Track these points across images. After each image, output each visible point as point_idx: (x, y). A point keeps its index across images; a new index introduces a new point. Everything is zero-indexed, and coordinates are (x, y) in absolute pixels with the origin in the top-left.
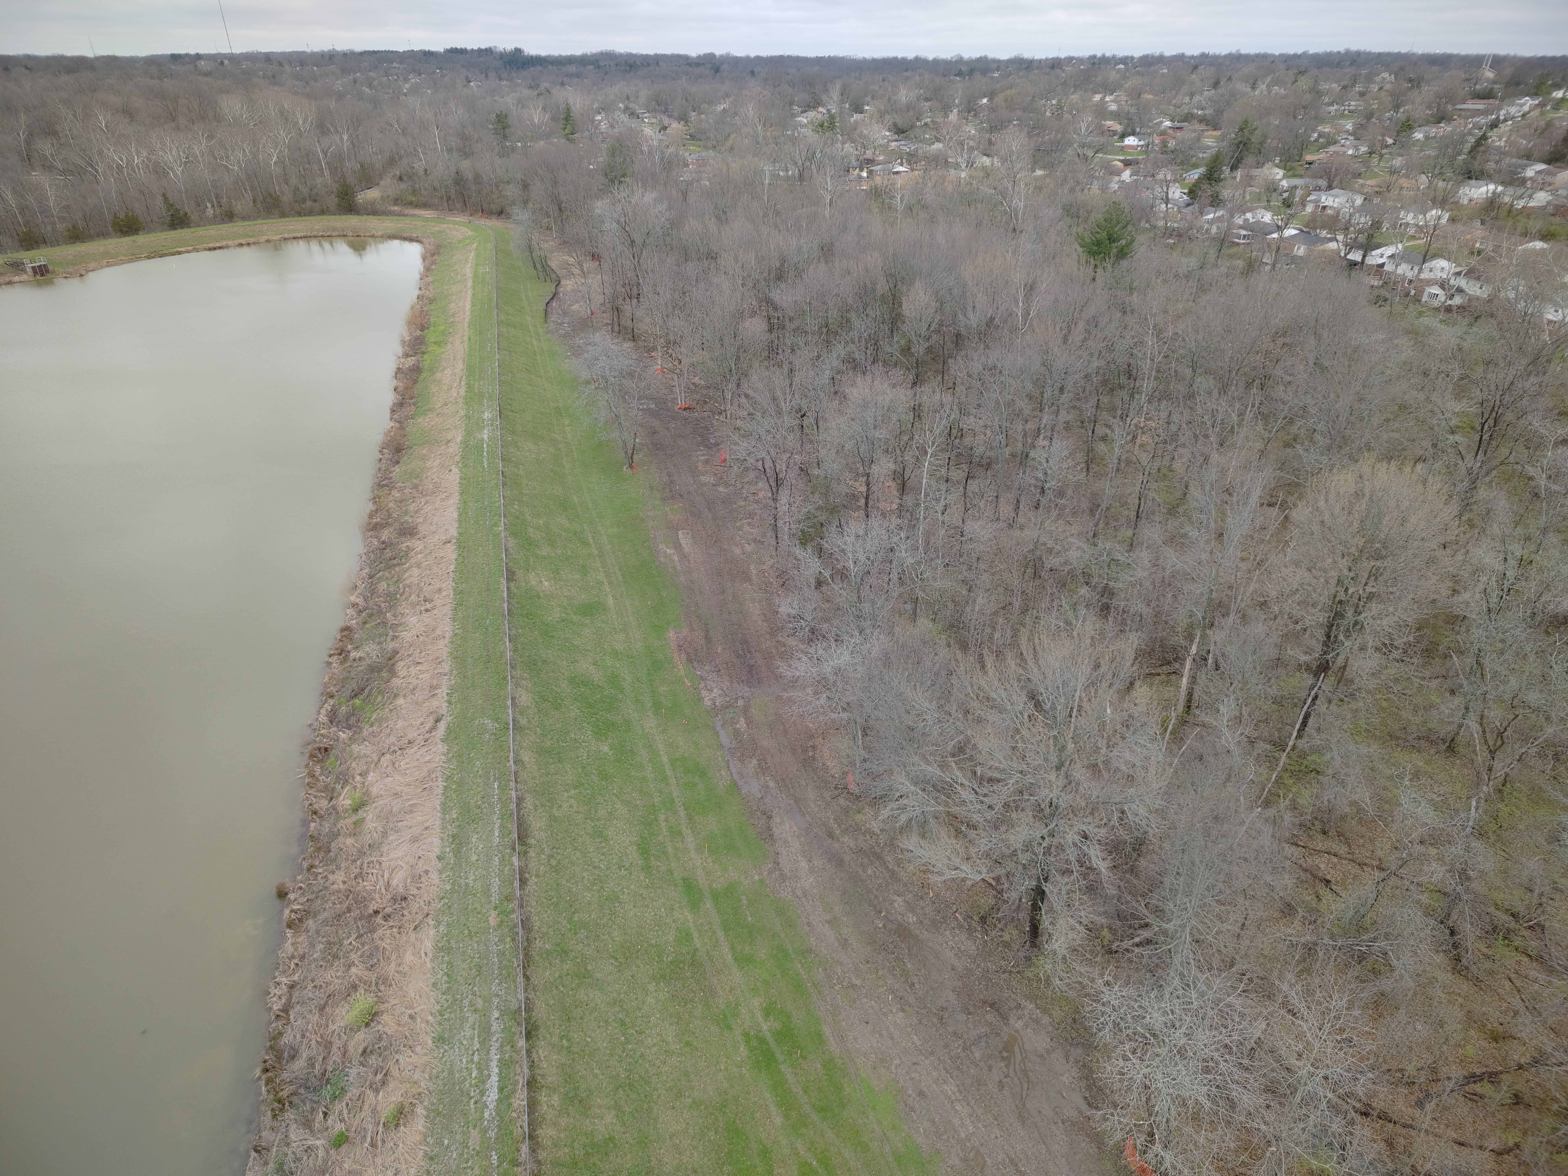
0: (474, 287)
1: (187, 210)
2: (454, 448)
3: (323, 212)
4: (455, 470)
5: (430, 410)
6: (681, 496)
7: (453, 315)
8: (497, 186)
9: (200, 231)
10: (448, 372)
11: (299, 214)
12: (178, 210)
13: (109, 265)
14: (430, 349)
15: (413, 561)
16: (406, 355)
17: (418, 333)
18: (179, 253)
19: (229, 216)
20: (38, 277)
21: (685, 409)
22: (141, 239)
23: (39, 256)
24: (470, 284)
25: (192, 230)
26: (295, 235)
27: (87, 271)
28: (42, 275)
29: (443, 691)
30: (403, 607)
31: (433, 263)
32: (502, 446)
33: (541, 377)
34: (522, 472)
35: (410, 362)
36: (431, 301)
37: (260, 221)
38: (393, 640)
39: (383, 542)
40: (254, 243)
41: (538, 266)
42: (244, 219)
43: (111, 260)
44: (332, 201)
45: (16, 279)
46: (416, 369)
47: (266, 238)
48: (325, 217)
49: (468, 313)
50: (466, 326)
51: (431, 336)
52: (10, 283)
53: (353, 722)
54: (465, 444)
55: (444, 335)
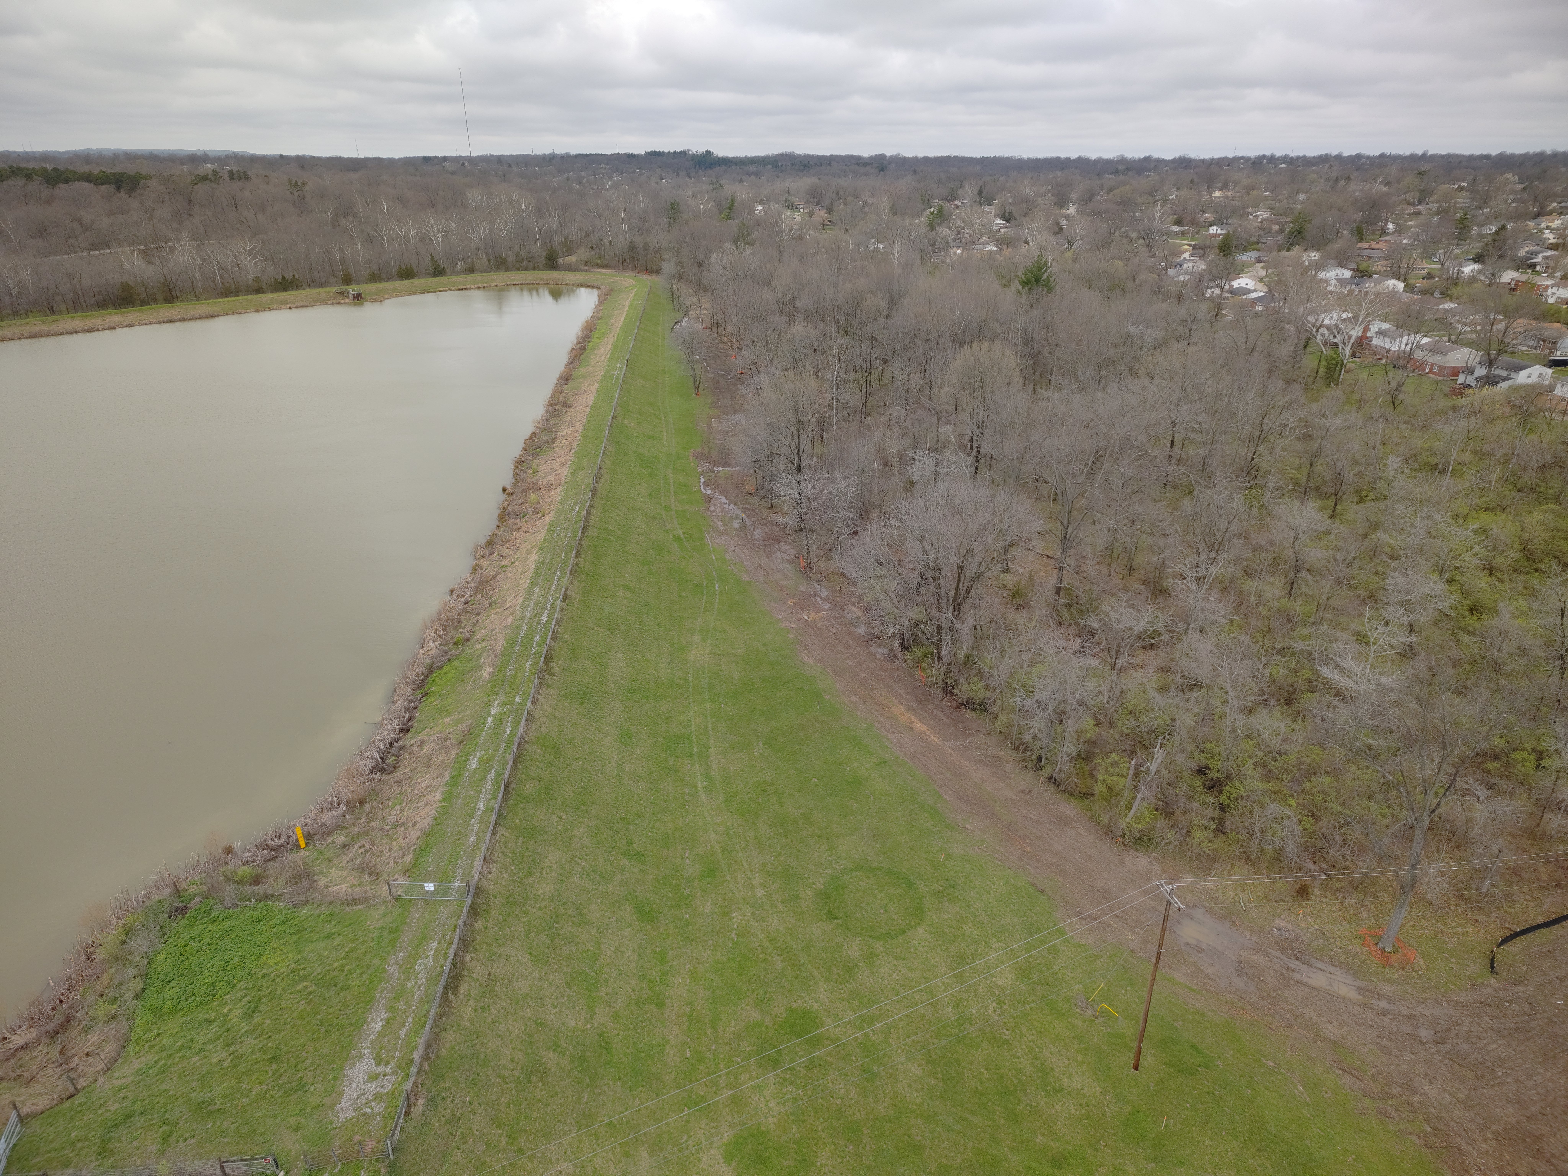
0: (628, 311)
1: (445, 265)
2: (598, 378)
3: (534, 269)
4: (596, 385)
5: (588, 364)
7: (612, 325)
8: (657, 251)
9: (454, 278)
10: (602, 349)
11: (518, 270)
12: (439, 265)
13: (397, 296)
14: (593, 340)
15: (569, 414)
16: (579, 343)
17: (588, 333)
18: (440, 291)
19: (471, 270)
20: (356, 301)
22: (416, 282)
23: (357, 289)
24: (626, 309)
25: (448, 277)
27: (384, 299)
28: (358, 300)
29: (575, 444)
30: (561, 426)
31: (605, 300)
32: (624, 377)
33: (658, 356)
35: (581, 345)
36: (599, 319)
37: (492, 274)
38: (555, 435)
39: (555, 409)
42: (481, 272)
43: (398, 293)
44: (542, 261)
45: (343, 301)
46: (583, 349)
47: (495, 284)
48: (536, 272)
49: (621, 323)
50: (618, 329)
51: (595, 335)
52: (339, 303)
53: (535, 455)
54: (604, 376)
55: (603, 333)
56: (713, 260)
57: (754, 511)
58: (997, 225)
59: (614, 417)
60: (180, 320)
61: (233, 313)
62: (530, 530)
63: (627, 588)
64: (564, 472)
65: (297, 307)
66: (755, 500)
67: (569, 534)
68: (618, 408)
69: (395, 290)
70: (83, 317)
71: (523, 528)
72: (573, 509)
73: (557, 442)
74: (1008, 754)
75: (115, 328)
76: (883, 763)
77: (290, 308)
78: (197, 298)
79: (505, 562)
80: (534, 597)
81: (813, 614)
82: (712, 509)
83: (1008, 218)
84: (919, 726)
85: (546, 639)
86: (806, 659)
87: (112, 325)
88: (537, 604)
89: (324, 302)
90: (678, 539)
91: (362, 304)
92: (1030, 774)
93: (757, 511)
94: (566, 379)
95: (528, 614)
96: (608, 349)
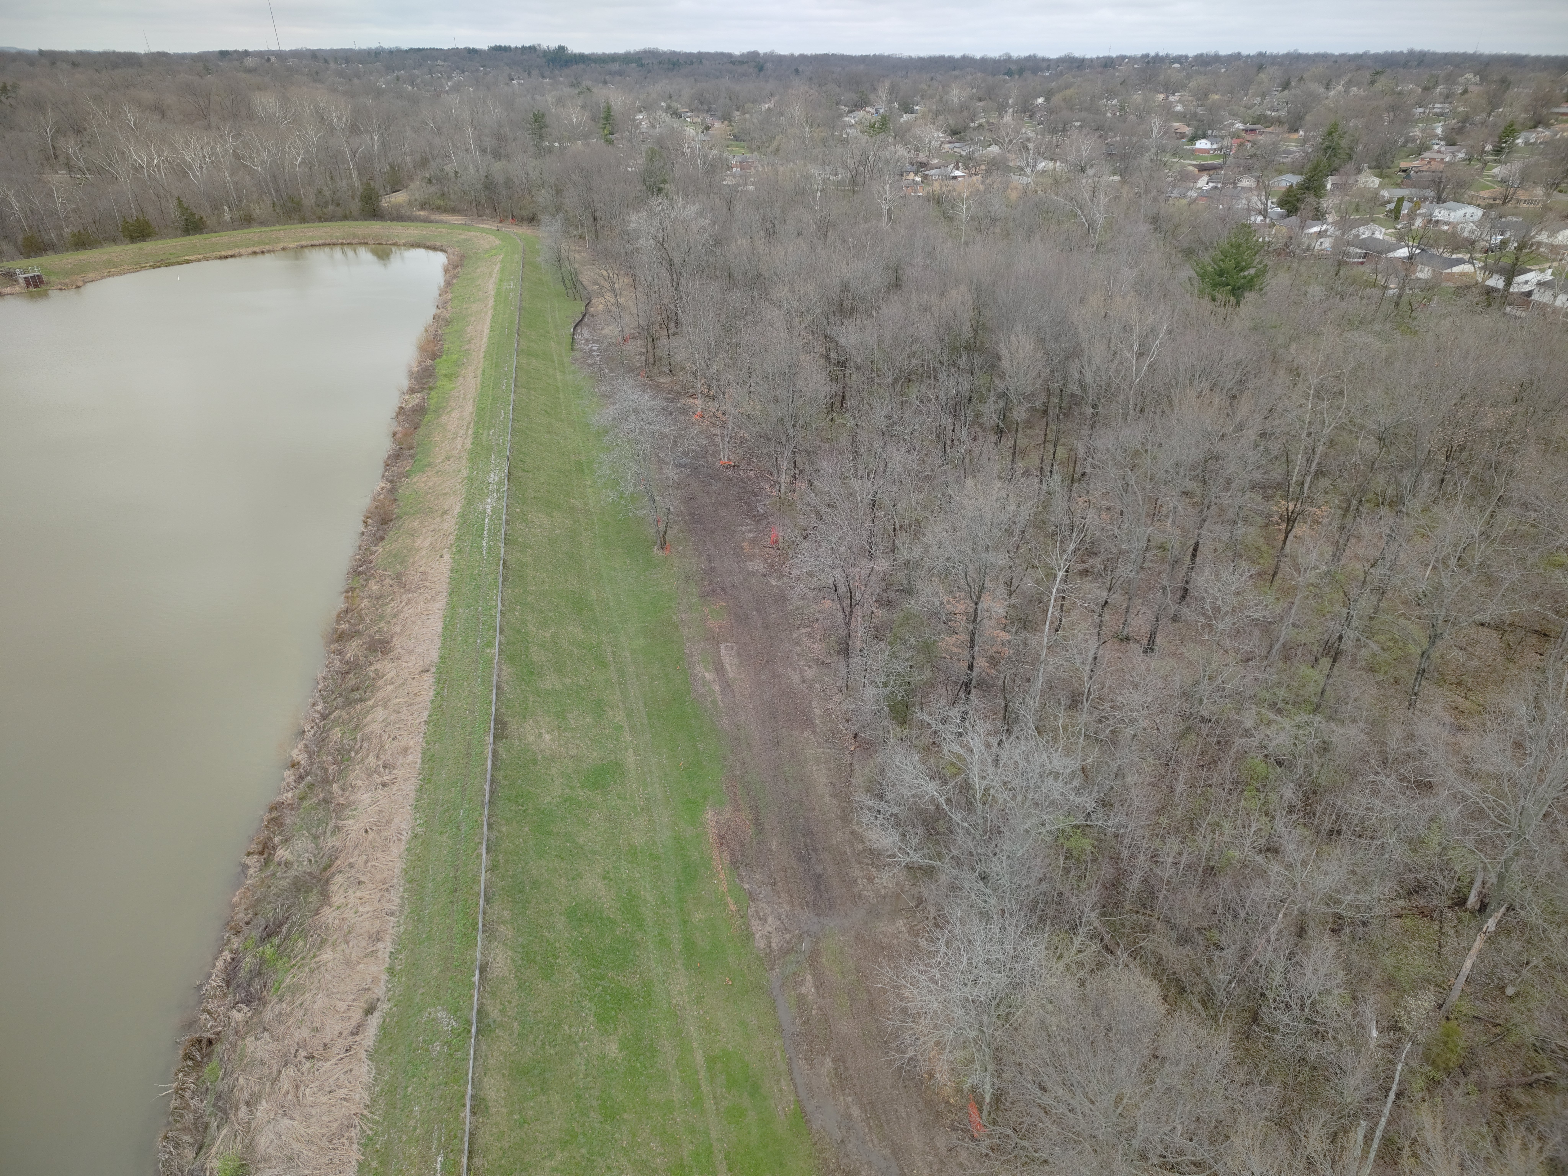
0: (495, 308)
1: (203, 214)
2: (449, 524)
3: (345, 218)
4: (447, 556)
5: (429, 465)
6: (723, 590)
7: (469, 342)
8: (529, 190)
9: (213, 238)
10: (455, 414)
11: (320, 219)
12: (193, 215)
13: (110, 275)
14: (439, 383)
15: (380, 695)
16: (412, 391)
17: (429, 362)
18: (188, 262)
19: (247, 221)
20: (32, 289)
21: (729, 467)
22: (148, 246)
24: (491, 303)
25: (204, 236)
26: (312, 243)
27: (85, 282)
28: (36, 286)
29: (385, 947)
30: (356, 775)
31: (455, 276)
32: (507, 522)
33: (562, 421)
34: (529, 559)
35: (416, 399)
36: (448, 322)
37: (277, 227)
38: (333, 833)
39: (347, 663)
40: (269, 252)
41: (567, 281)
42: (263, 224)
43: (114, 269)
44: (356, 205)
45: (8, 290)
46: (420, 410)
47: (282, 245)
48: (347, 223)
49: (485, 340)
50: (482, 355)
51: (442, 367)
55: (456, 367)
59: (500, 726)
69: (109, 263)
94: (382, 518)
96: (467, 416)
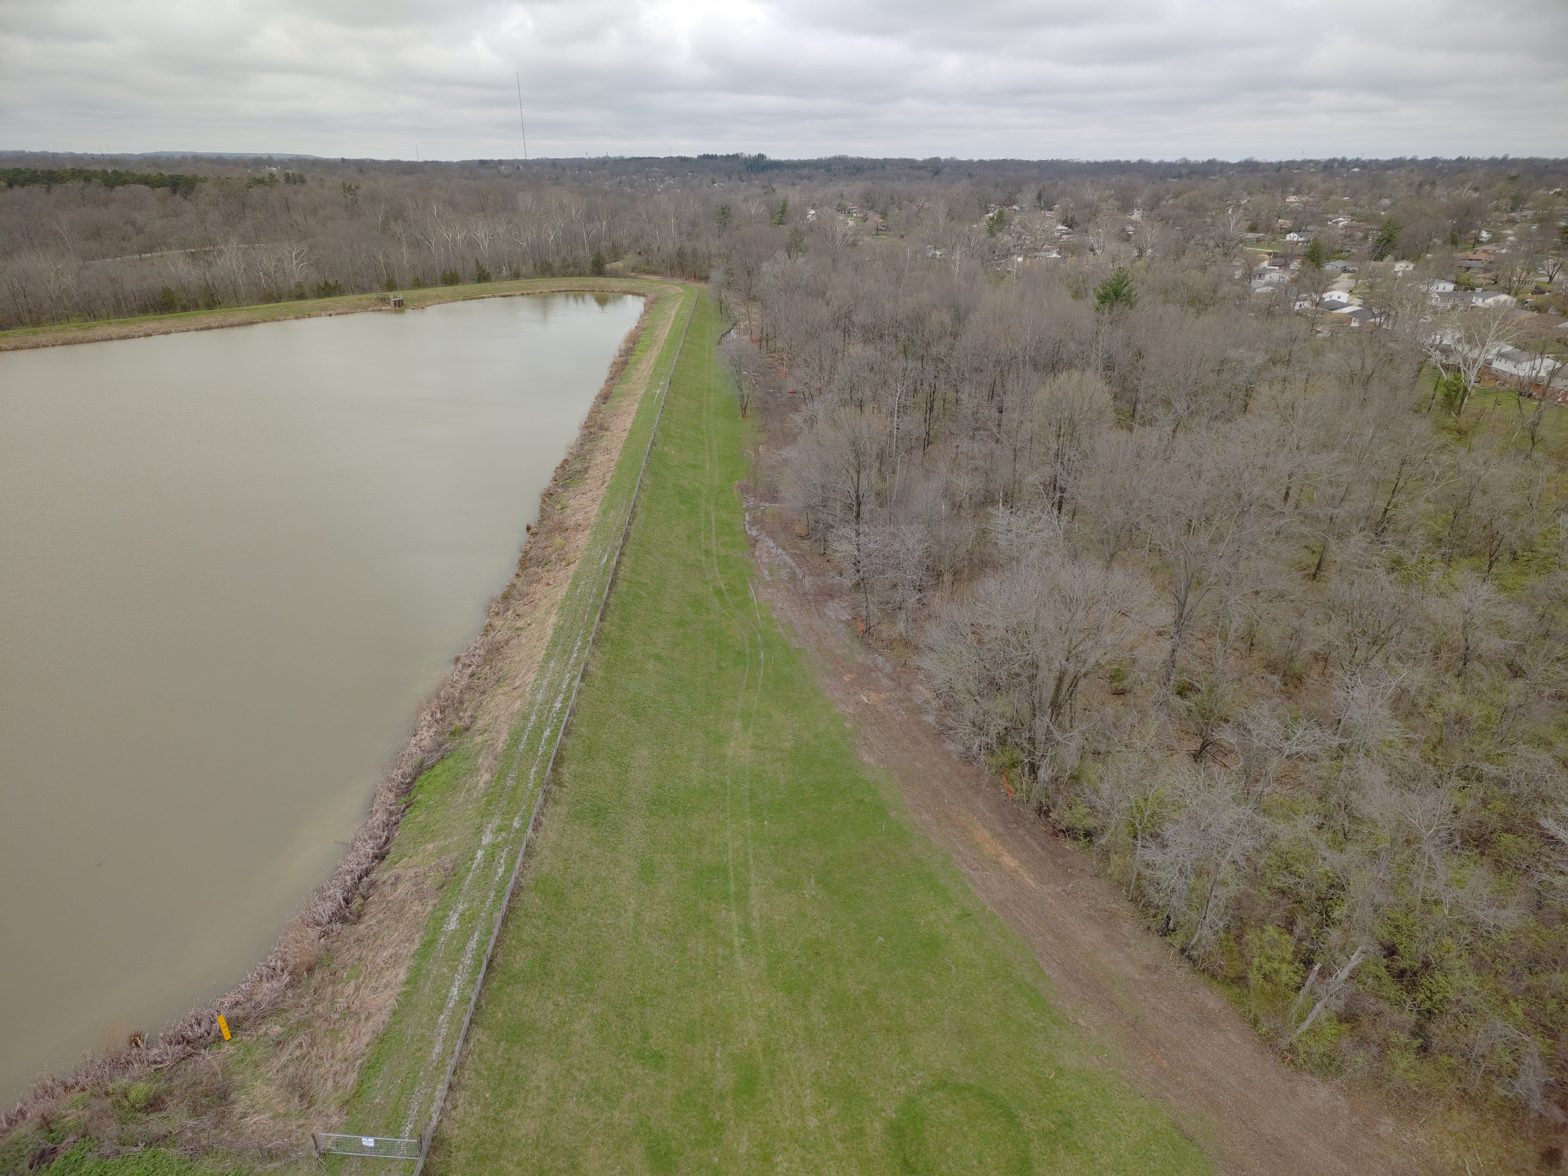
0: (674, 322)
1: (490, 270)
2: (638, 397)
3: (580, 275)
4: (636, 405)
5: (629, 380)
6: (769, 431)
7: (656, 336)
8: (709, 259)
9: (498, 285)
10: (645, 364)
11: (564, 276)
12: (484, 271)
13: (439, 303)
14: (636, 353)
15: (604, 438)
16: (621, 356)
17: (631, 345)
18: (483, 298)
19: (517, 276)
20: (397, 308)
21: (791, 393)
22: (460, 288)
23: (400, 295)
24: (672, 319)
25: (492, 283)
26: (559, 289)
27: (426, 306)
28: (399, 307)
29: (609, 475)
30: (596, 453)
31: (651, 308)
32: (666, 397)
34: (675, 409)
35: (623, 359)
36: (644, 329)
37: (537, 280)
38: (588, 463)
39: (591, 432)
40: (532, 294)
41: (723, 312)
42: (526, 278)
43: (440, 300)
44: (588, 267)
45: (384, 308)
46: (625, 363)
47: (540, 290)
48: (582, 278)
49: (666, 335)
50: (663, 341)
51: (639, 347)
52: (380, 310)
53: (565, 487)
54: (645, 394)
55: (647, 346)
56: (764, 269)
57: (804, 557)
58: (1059, 231)
59: (654, 444)
60: (218, 327)
61: (272, 320)
62: (551, 582)
63: (658, 658)
64: (595, 510)
65: (337, 314)
66: (805, 545)
67: (594, 591)
68: (658, 433)
69: (437, 296)
70: (120, 323)
71: (544, 580)
72: (601, 558)
73: (590, 472)
74: (1123, 908)
75: (151, 335)
76: (966, 915)
77: (330, 315)
78: (239, 303)
79: (520, 623)
80: (549, 675)
81: (873, 696)
82: (757, 554)
83: (1070, 224)
84: (1009, 861)
85: (557, 735)
86: (866, 758)
87: (149, 332)
88: (551, 684)
89: (365, 309)
90: (719, 592)
91: (403, 311)
92: (1156, 939)
93: (808, 557)
94: (605, 397)
95: (540, 698)
96: (651, 363)
